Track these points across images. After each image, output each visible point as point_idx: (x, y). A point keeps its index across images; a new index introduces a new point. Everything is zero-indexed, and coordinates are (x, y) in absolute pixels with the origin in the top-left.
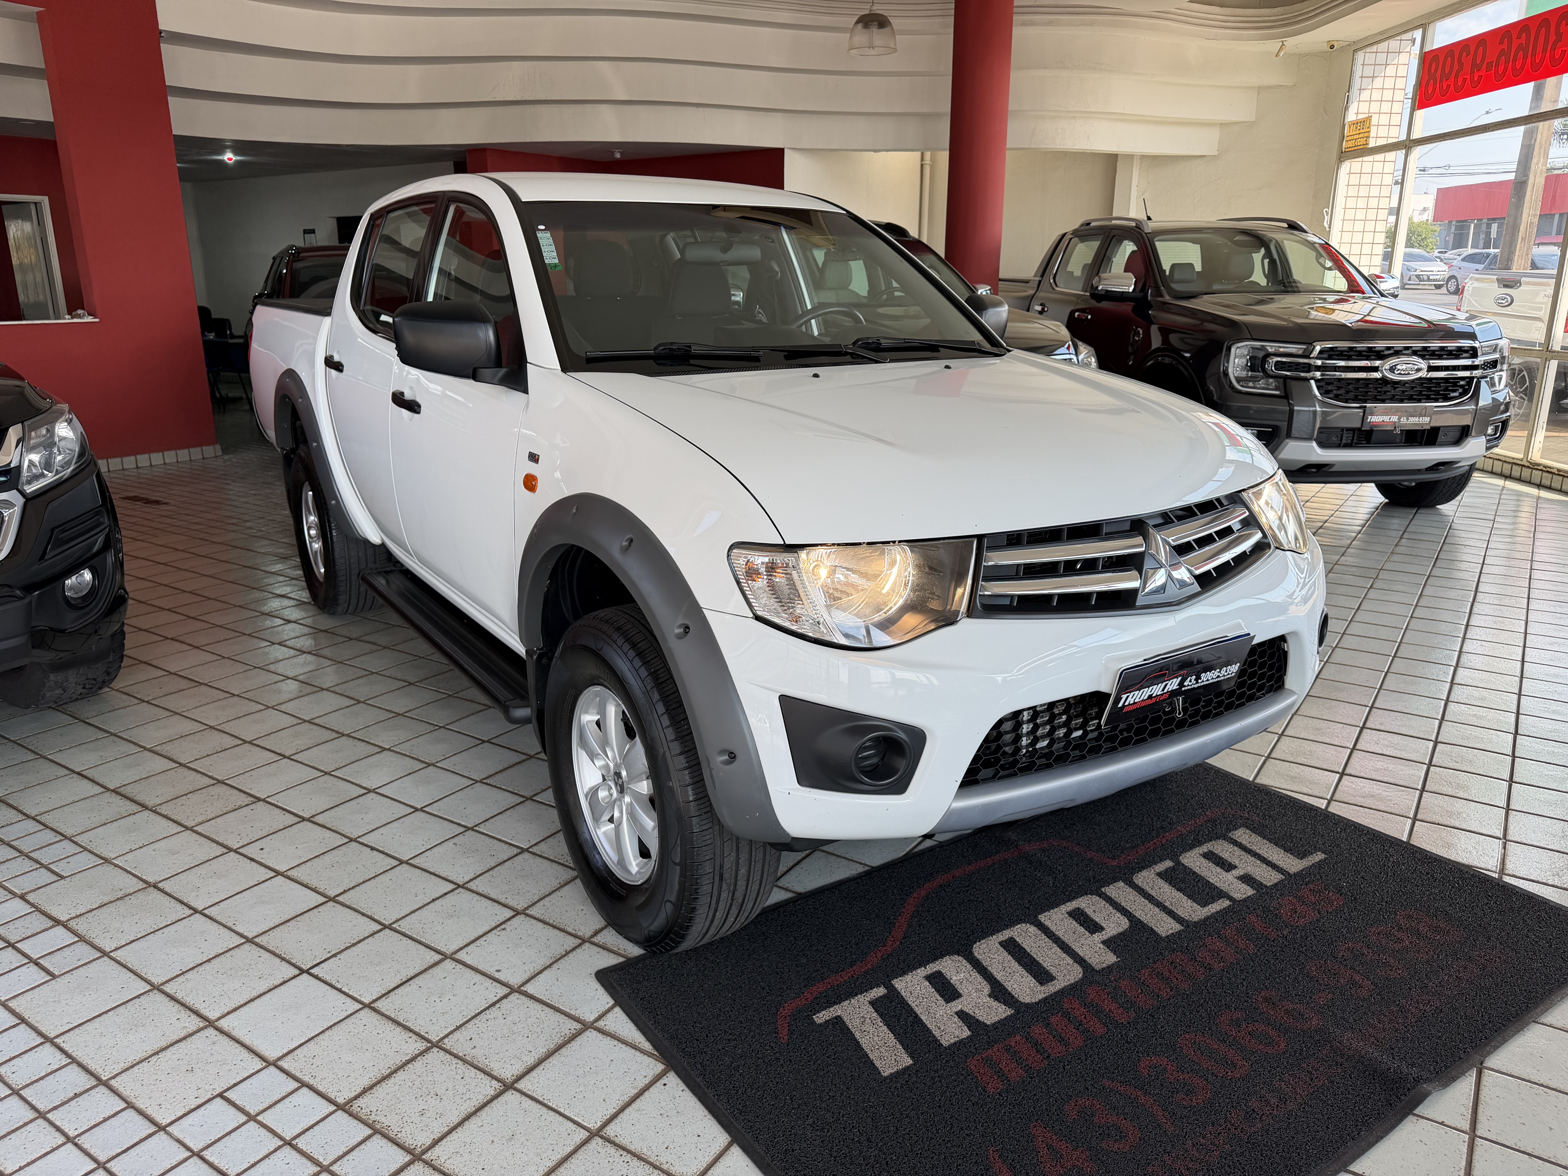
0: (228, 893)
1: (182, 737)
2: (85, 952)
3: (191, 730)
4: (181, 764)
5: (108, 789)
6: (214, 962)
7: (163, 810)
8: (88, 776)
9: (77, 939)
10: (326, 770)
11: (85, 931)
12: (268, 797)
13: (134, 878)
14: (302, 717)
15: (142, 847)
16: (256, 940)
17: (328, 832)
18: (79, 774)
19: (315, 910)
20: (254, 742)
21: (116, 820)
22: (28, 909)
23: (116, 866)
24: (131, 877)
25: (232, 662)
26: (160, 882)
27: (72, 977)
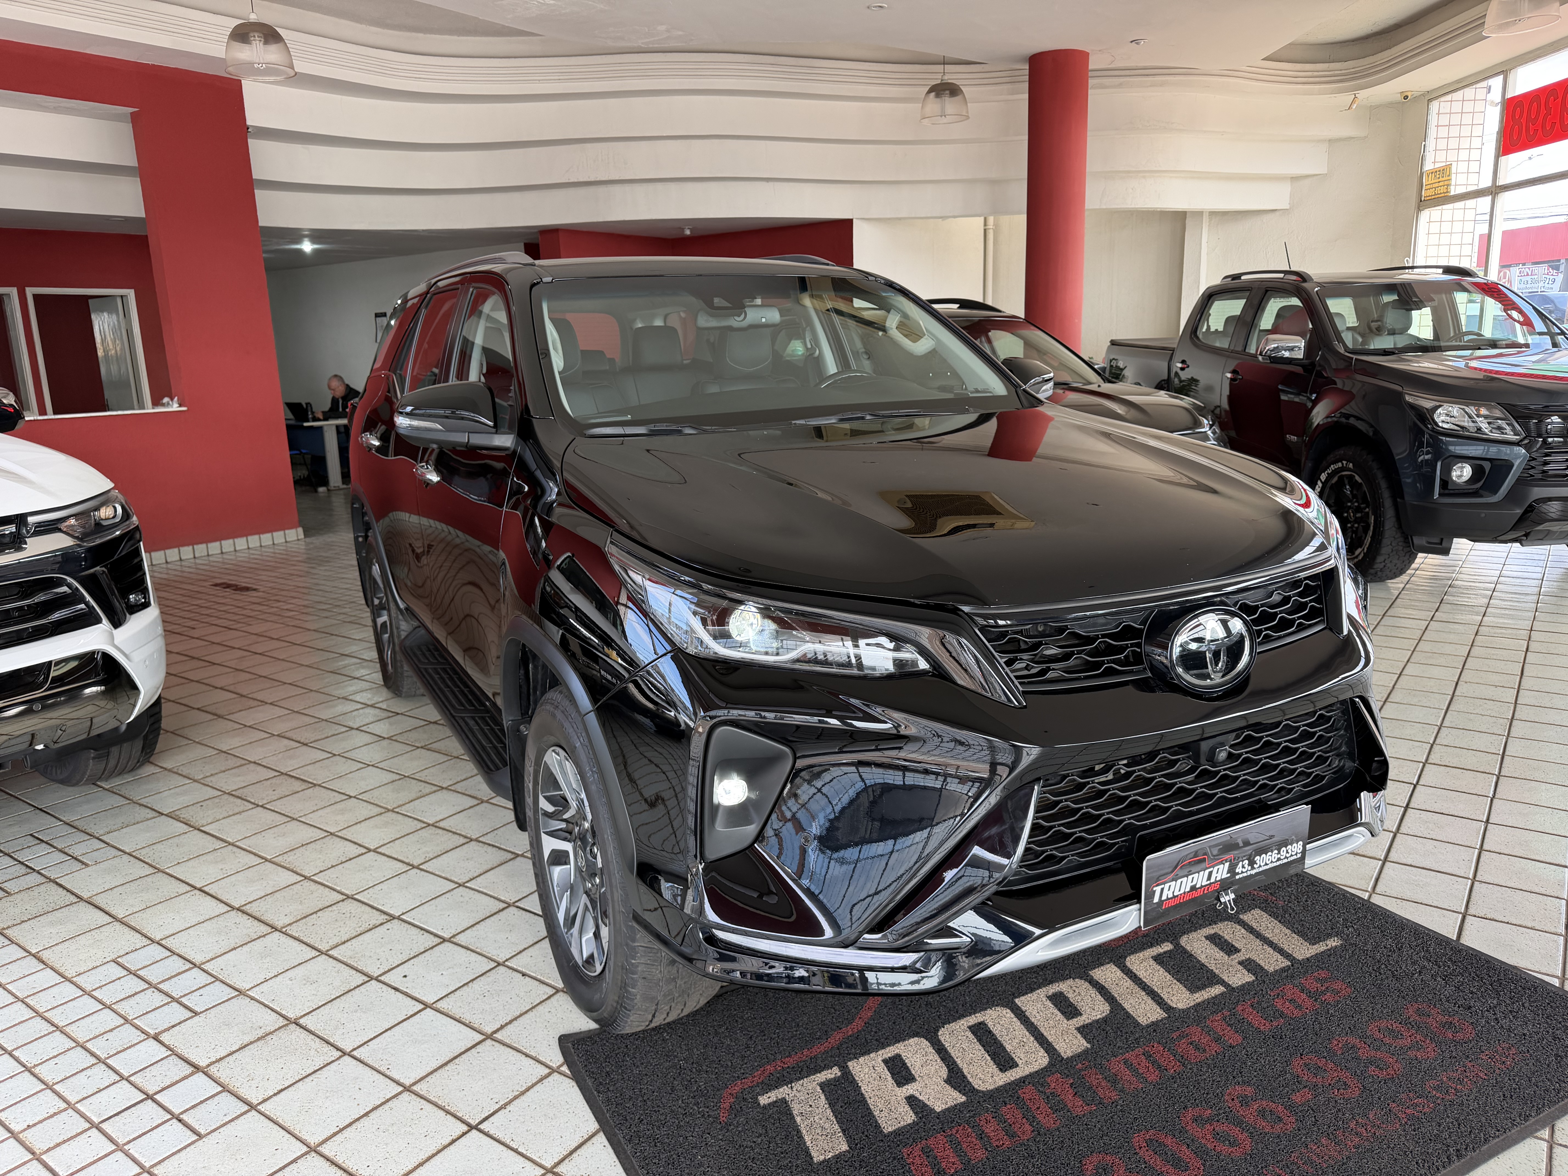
0: (376, 1030)
1: (303, 845)
2: (229, 1106)
3: (311, 838)
4: (306, 878)
5: (233, 908)
6: (372, 1115)
7: (293, 930)
8: (211, 892)
9: (220, 1089)
10: (460, 882)
11: (228, 1080)
12: (403, 914)
13: (273, 1013)
14: (425, 820)
15: (275, 976)
16: (415, 1088)
17: (473, 954)
18: (200, 890)
19: (473, 1050)
20: (379, 850)
21: (246, 944)
22: (165, 1053)
23: (252, 998)
24: (269, 1011)
25: (344, 759)
26: (302, 1017)
27: (220, 1137)
